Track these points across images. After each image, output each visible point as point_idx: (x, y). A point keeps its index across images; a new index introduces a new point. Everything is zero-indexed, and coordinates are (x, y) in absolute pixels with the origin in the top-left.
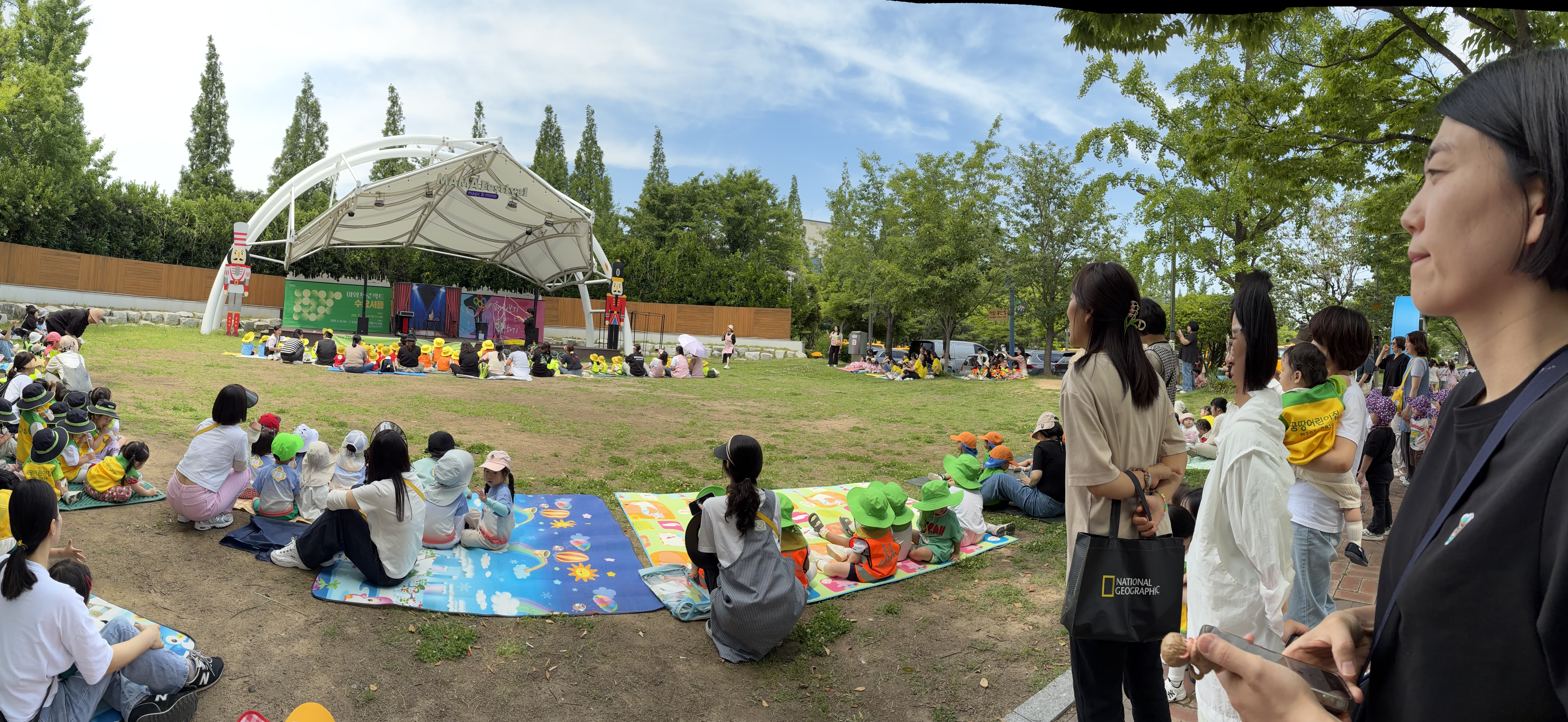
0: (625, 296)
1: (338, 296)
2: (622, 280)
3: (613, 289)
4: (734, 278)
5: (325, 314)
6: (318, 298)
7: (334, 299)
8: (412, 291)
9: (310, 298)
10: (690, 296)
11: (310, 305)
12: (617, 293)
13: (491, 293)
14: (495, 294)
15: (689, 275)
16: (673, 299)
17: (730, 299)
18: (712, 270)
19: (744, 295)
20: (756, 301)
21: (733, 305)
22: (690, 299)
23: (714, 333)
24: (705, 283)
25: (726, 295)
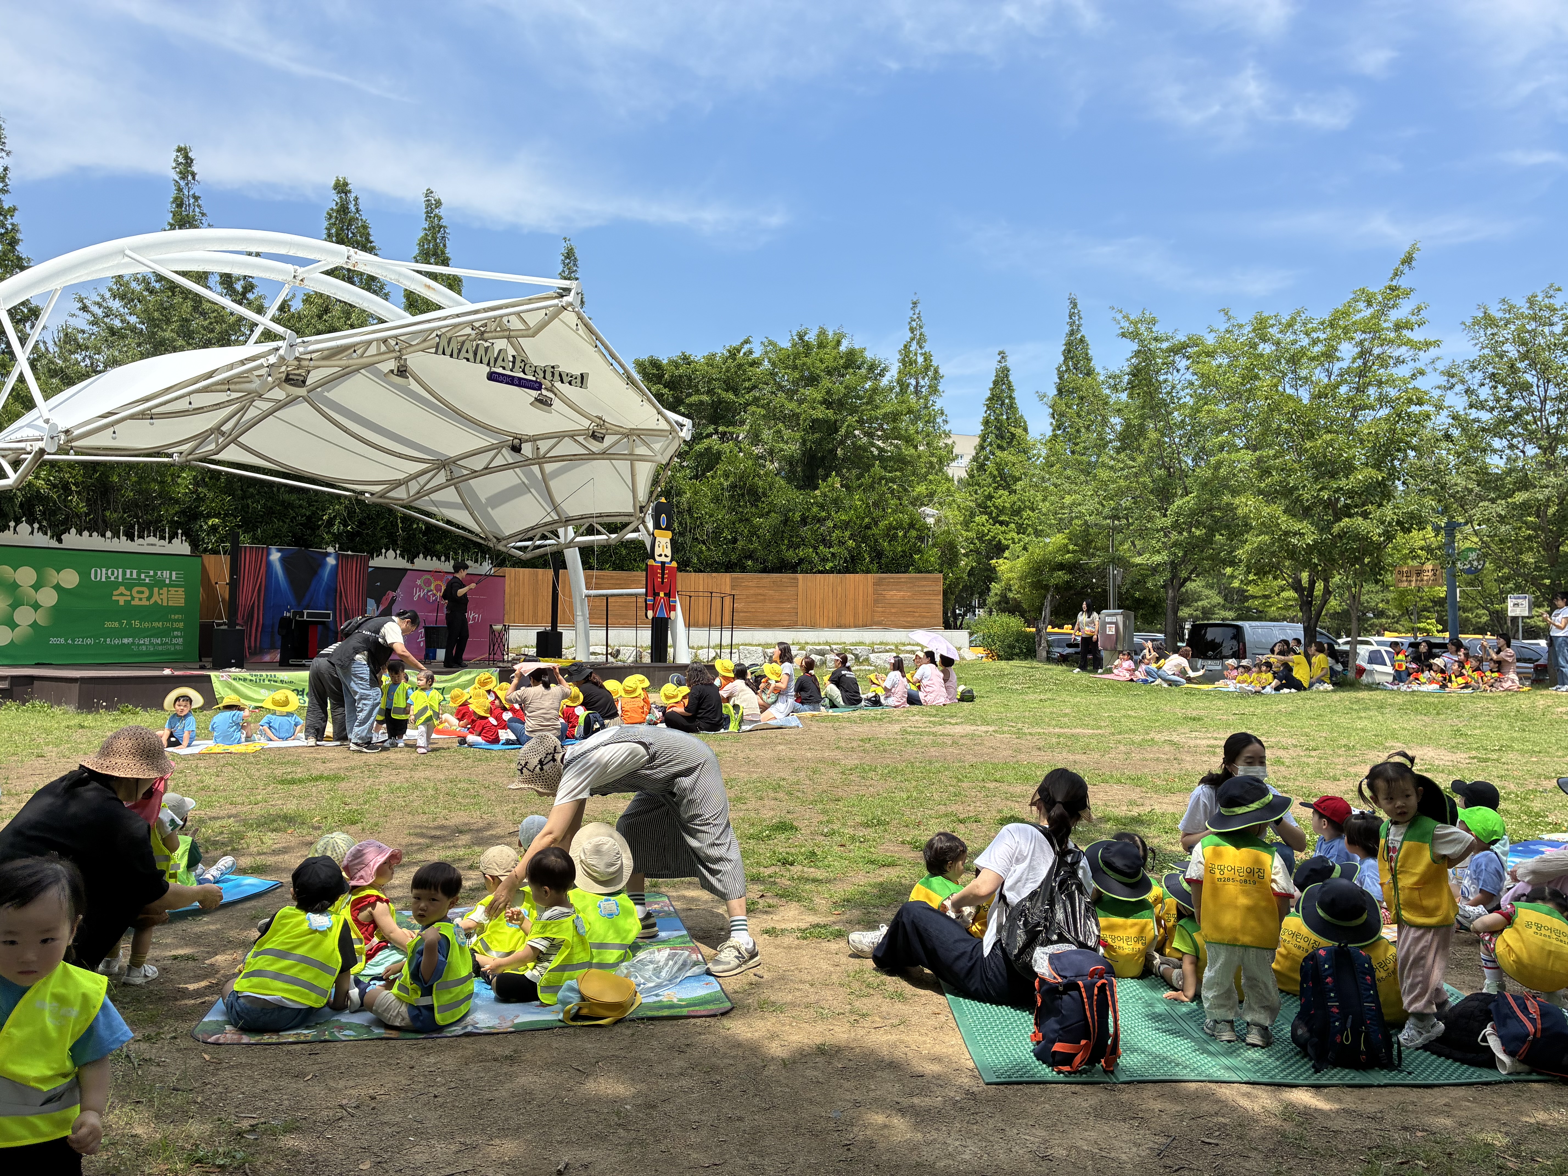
0: (677, 564)
1: (70, 578)
2: (669, 535)
3: (657, 551)
4: (830, 524)
5: (34, 625)
6: (15, 586)
7: (58, 588)
8: (269, 564)
10: (750, 557)
12: (663, 559)
15: (747, 520)
16: (718, 563)
17: (824, 560)
18: (790, 510)
19: (850, 552)
20: (871, 562)
21: (831, 571)
22: (750, 563)
23: (800, 623)
24: (777, 534)
25: (817, 553)
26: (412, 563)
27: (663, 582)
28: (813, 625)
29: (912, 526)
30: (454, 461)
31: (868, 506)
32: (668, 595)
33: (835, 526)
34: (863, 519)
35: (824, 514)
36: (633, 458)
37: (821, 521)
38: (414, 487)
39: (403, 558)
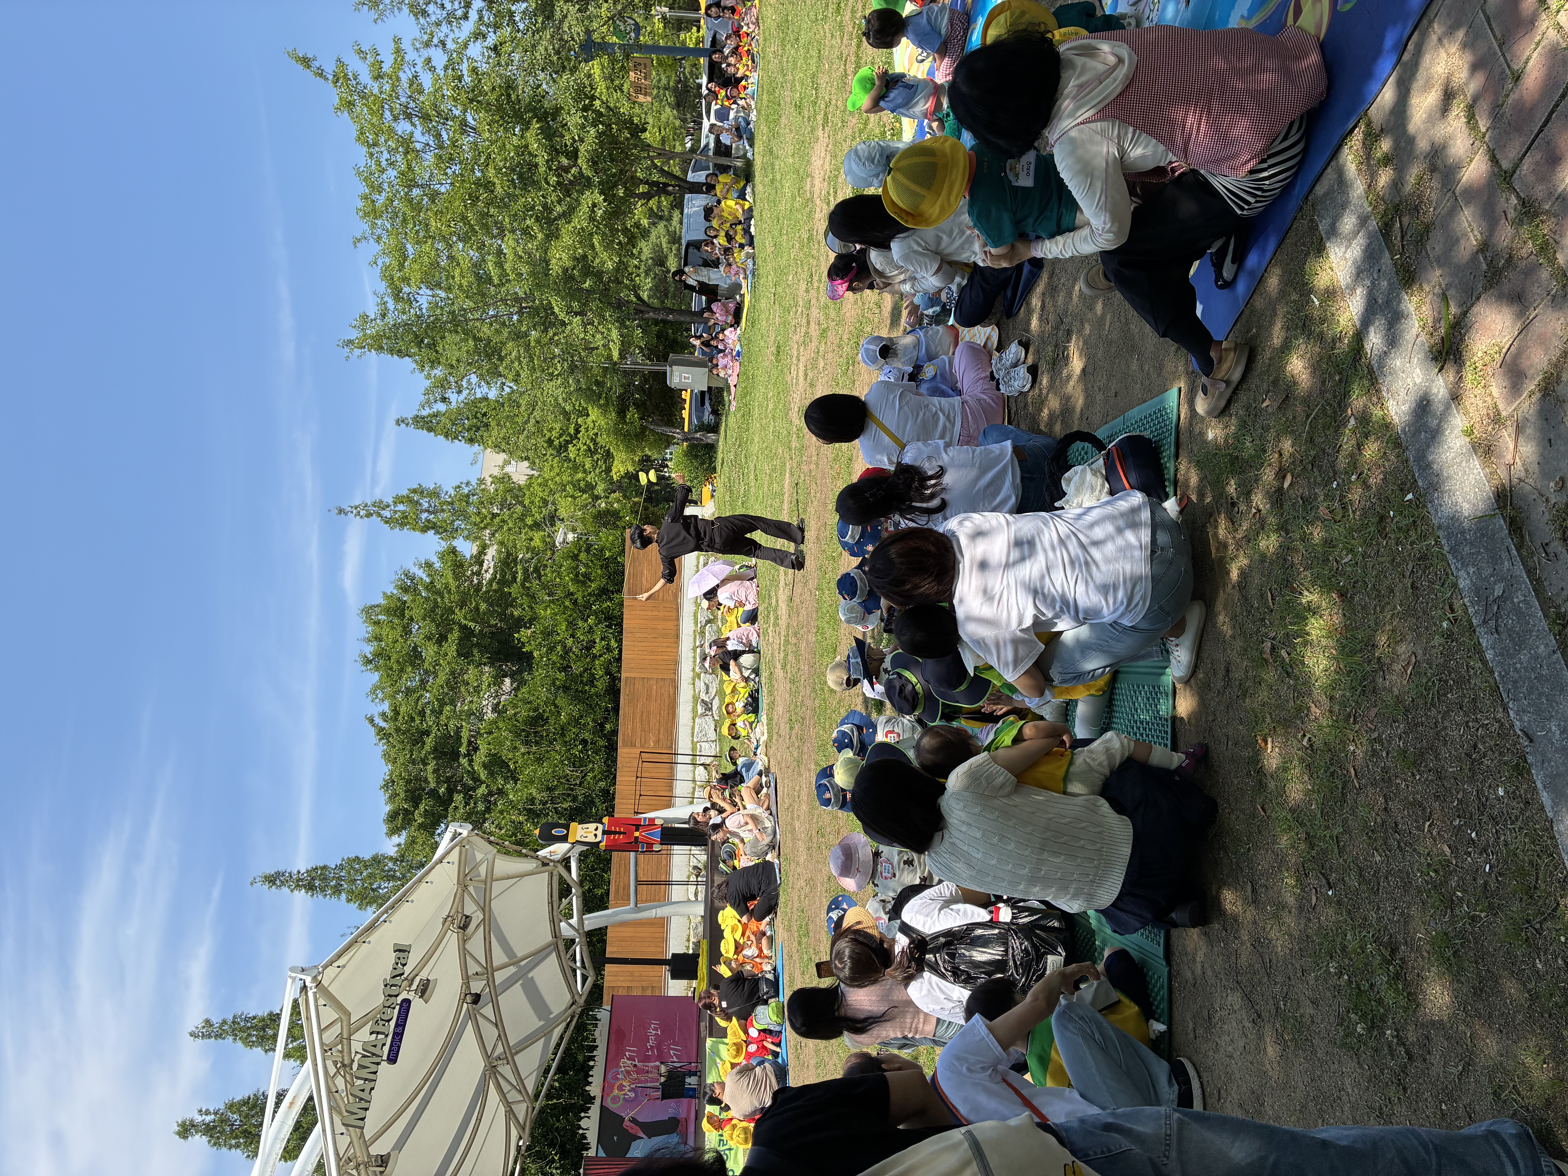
0: (606, 820)
2: (573, 825)
3: (591, 839)
4: (570, 642)
10: (602, 725)
12: (599, 832)
13: (594, 1111)
14: (598, 1102)
15: (562, 729)
16: (607, 759)
17: (609, 649)
18: (554, 684)
19: (600, 622)
20: (611, 599)
21: (620, 641)
22: (608, 726)
23: (672, 676)
24: (579, 697)
25: (601, 656)
26: (594, 1098)
27: (624, 833)
28: (675, 663)
29: (575, 557)
30: (487, 1056)
31: (553, 602)
32: (638, 827)
33: (573, 636)
34: (566, 607)
35: (559, 648)
36: (491, 877)
37: (567, 651)
38: (513, 1096)
39: (589, 1108)
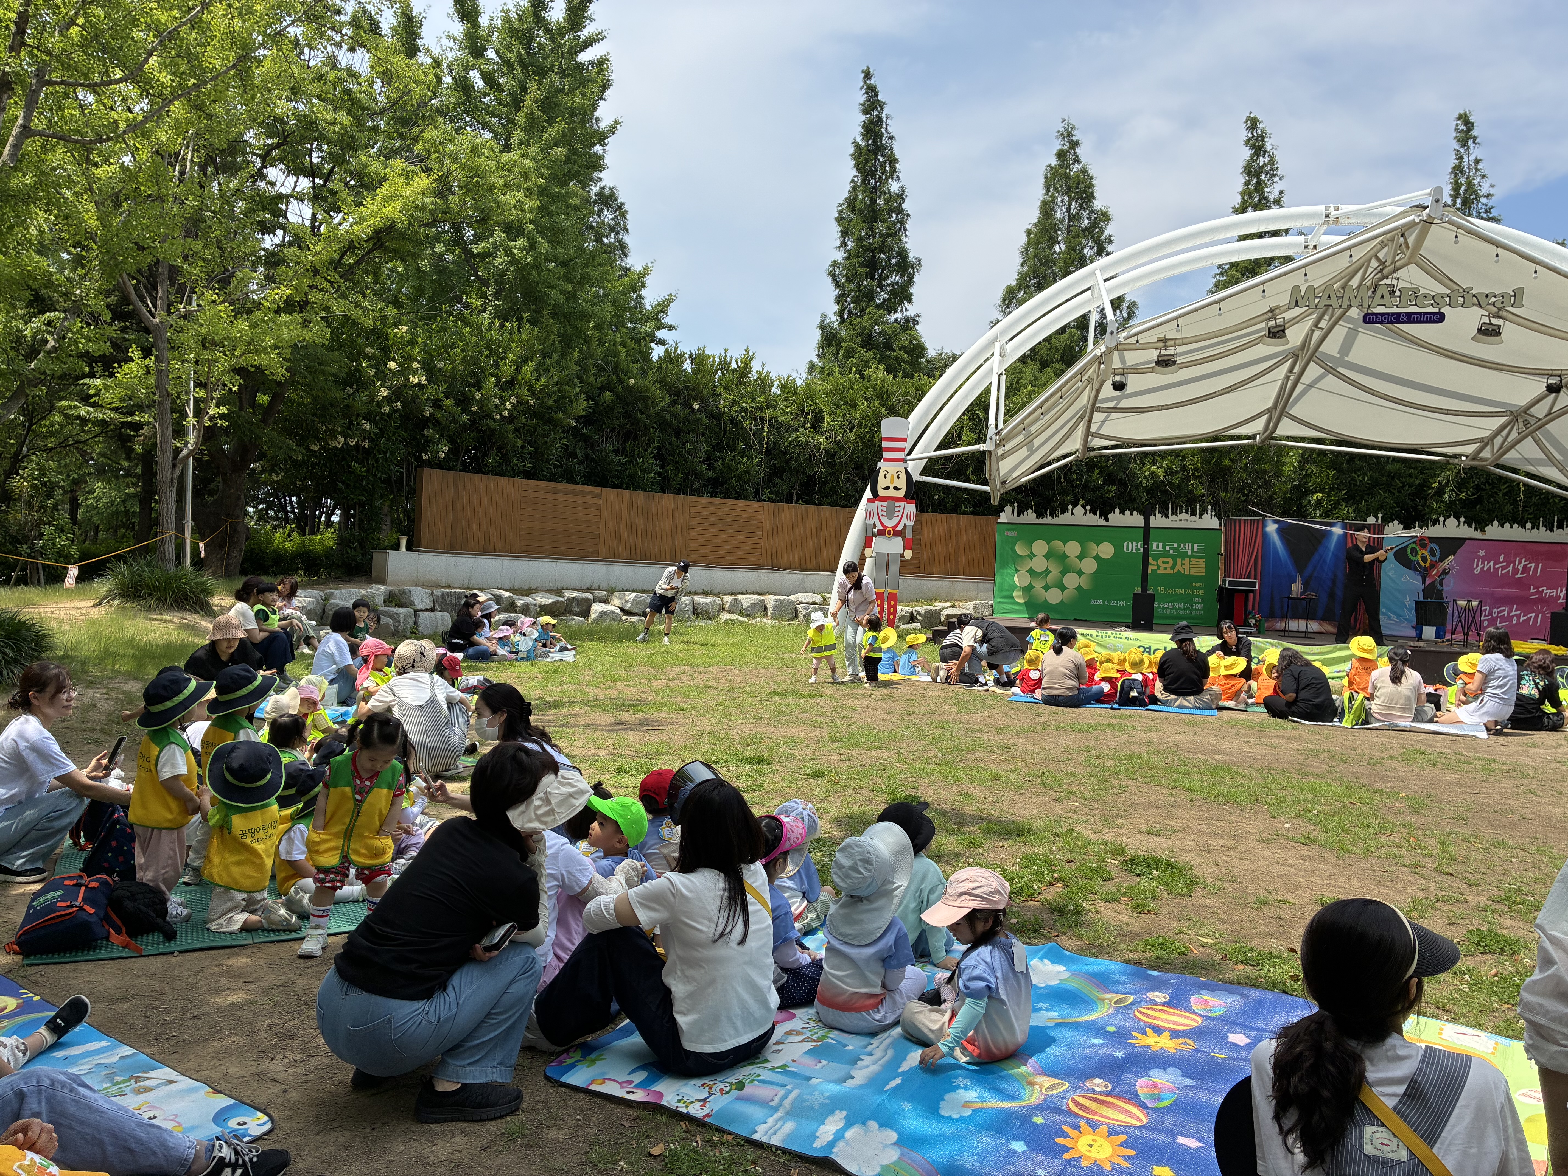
1: (1106, 550)
5: (1079, 588)
6: (1064, 556)
7: (1097, 558)
8: (1265, 535)
9: (1047, 556)
11: (1047, 572)
13: (1466, 532)
14: (1478, 535)
30: (1526, 410)
